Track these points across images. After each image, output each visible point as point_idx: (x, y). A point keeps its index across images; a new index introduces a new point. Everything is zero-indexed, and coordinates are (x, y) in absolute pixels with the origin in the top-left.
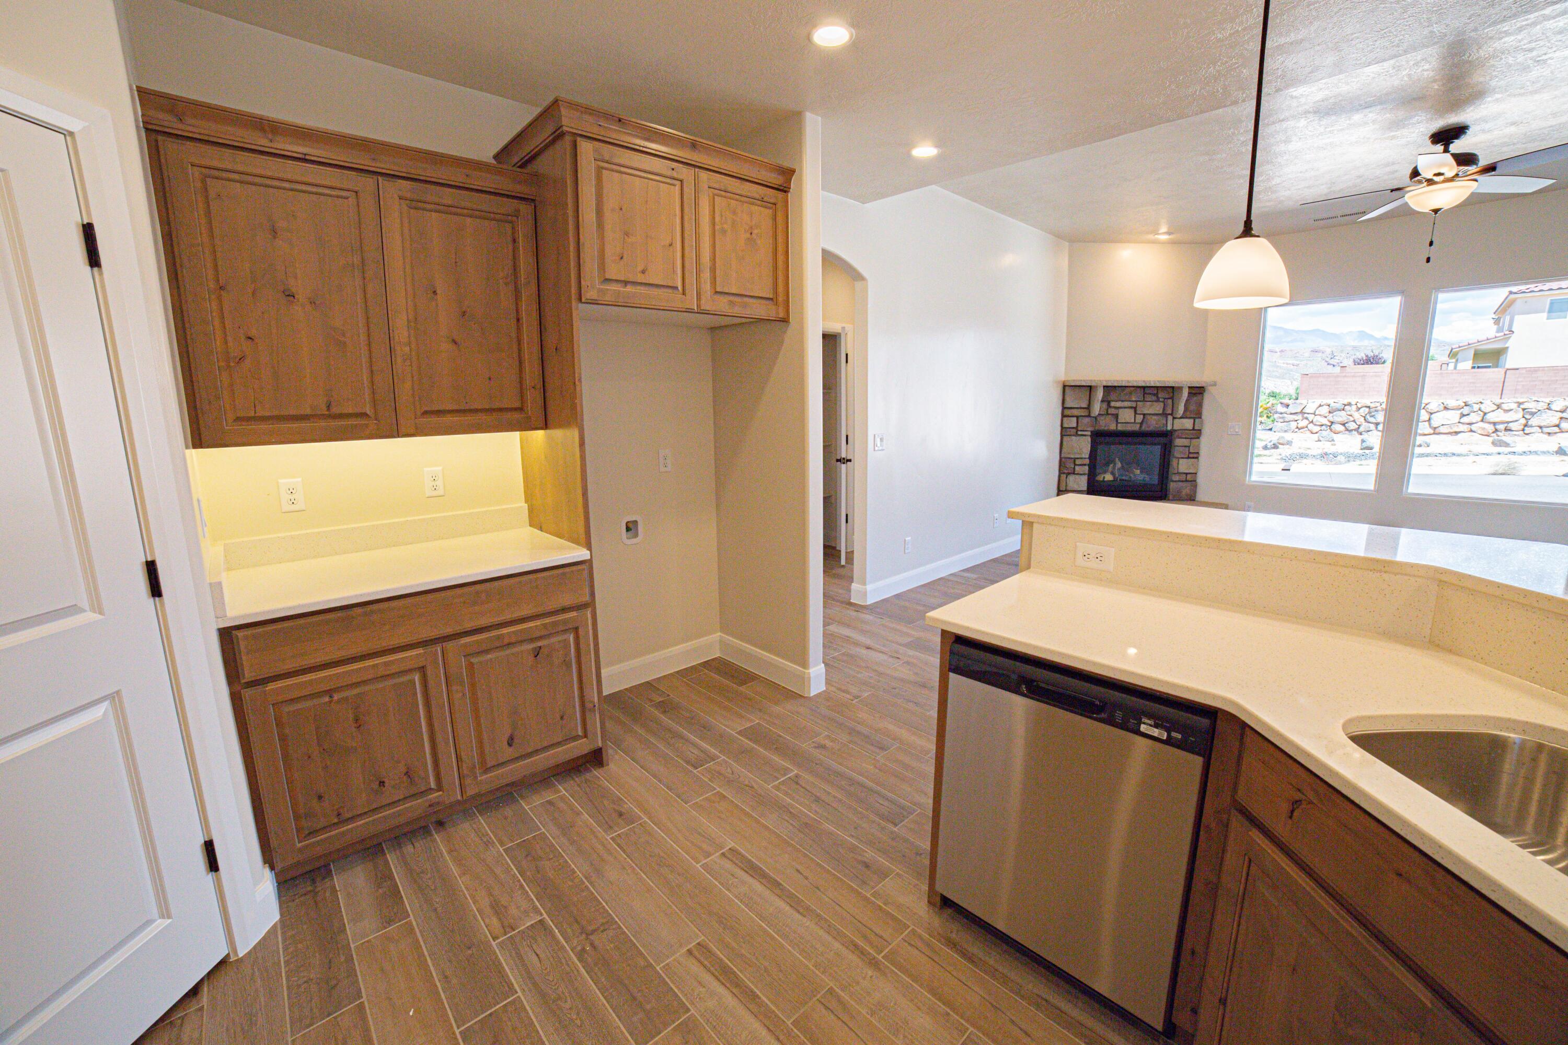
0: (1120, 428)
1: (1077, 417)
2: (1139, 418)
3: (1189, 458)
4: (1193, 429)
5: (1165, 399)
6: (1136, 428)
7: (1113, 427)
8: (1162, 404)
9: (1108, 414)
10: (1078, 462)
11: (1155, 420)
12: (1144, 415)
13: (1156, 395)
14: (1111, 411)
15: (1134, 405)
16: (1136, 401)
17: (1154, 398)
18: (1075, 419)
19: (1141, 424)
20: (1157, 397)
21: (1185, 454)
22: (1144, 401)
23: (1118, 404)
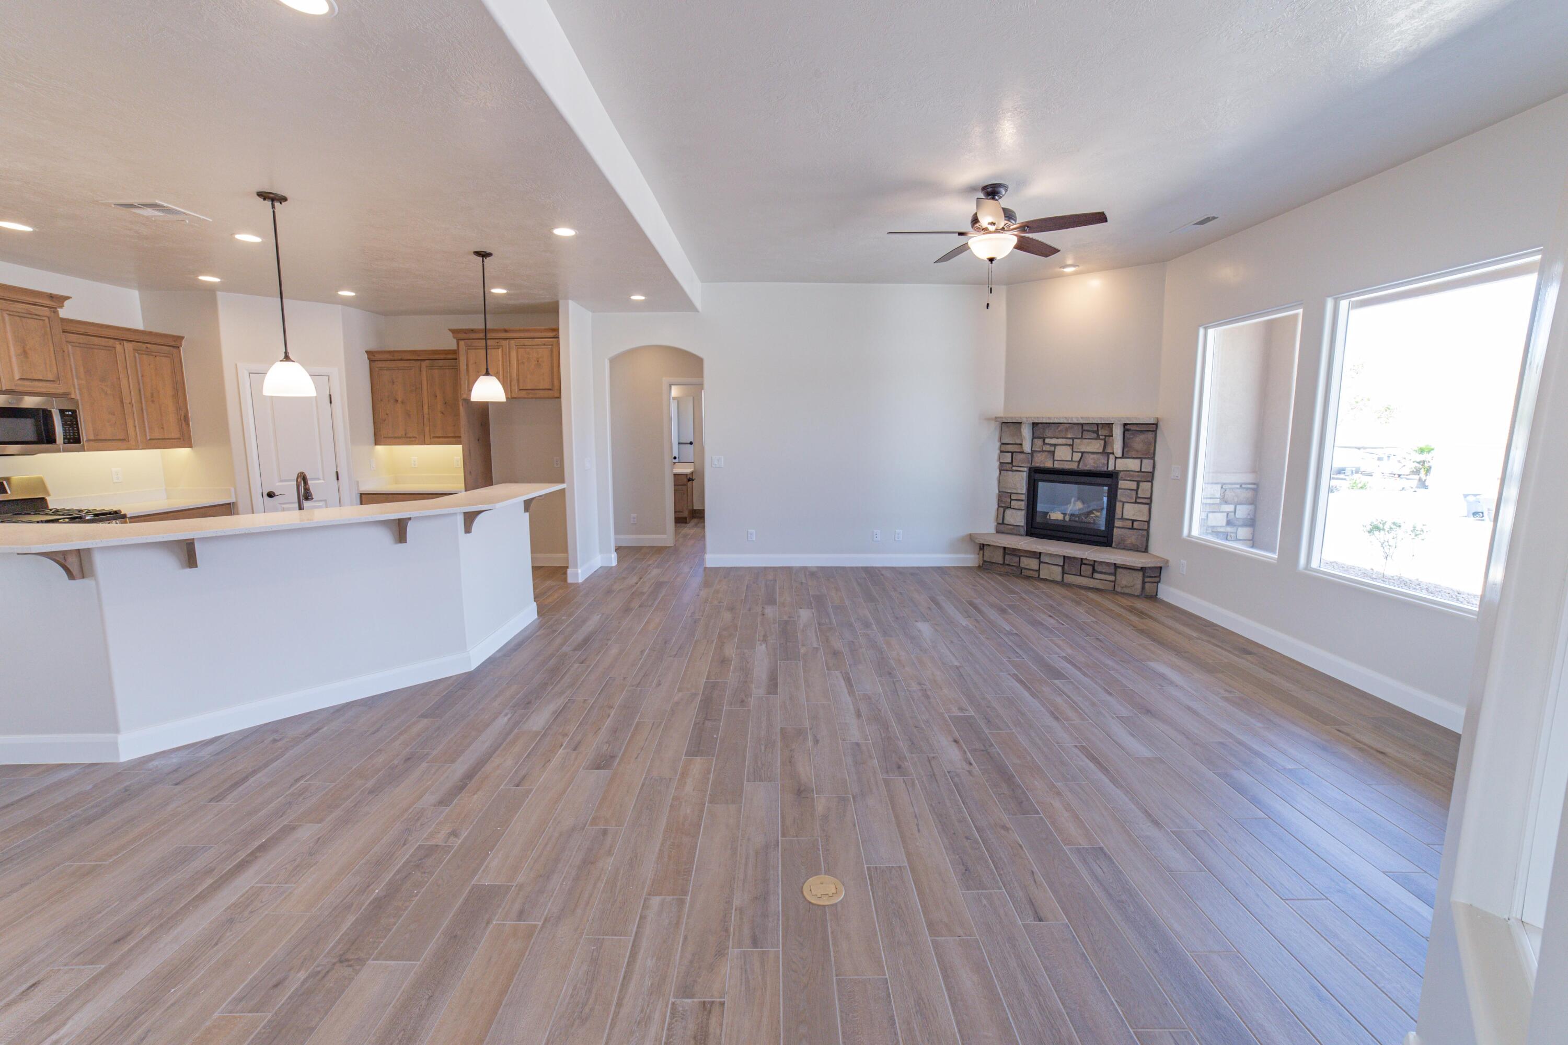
0: (1057, 465)
1: (1012, 453)
2: (1077, 457)
3: (1136, 502)
4: (1140, 471)
5: (1105, 436)
6: (1073, 466)
7: (1049, 464)
8: (1102, 442)
9: (1044, 451)
10: (1013, 497)
11: (1094, 459)
12: (1083, 453)
13: (1097, 432)
14: (1047, 448)
15: (1070, 442)
16: (1073, 439)
17: (1095, 435)
18: (1010, 455)
19: (1079, 462)
20: (1098, 435)
21: (1131, 498)
22: (1082, 438)
23: (1053, 441)
